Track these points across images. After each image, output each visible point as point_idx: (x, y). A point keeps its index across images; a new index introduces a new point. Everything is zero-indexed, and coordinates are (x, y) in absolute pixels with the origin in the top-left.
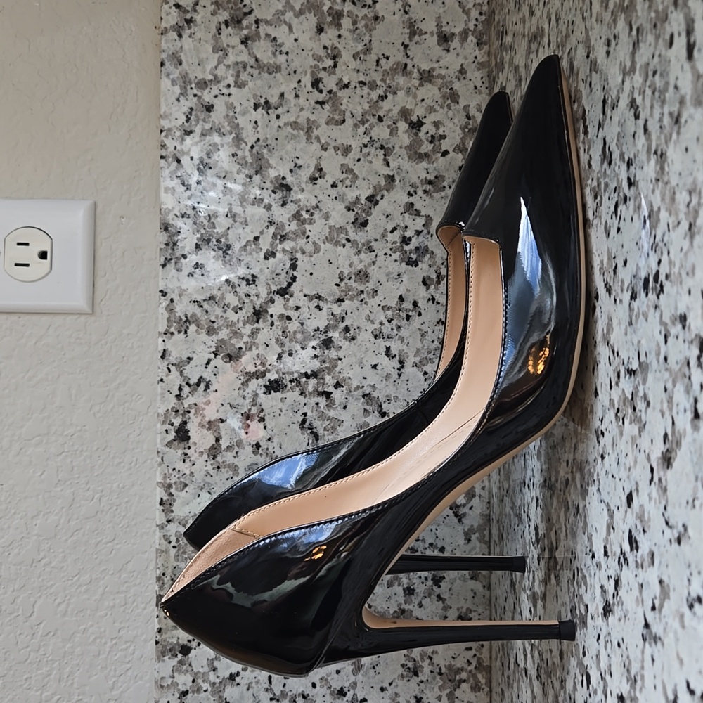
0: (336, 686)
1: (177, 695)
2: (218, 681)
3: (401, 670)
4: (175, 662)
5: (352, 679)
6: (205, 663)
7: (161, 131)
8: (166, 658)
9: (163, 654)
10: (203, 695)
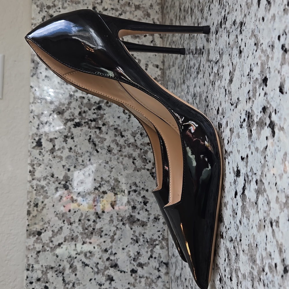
0: (104, 248)
1: (36, 253)
2: (53, 246)
3: (131, 241)
4: (35, 238)
5: (111, 244)
6: (48, 239)
7: (32, 25)
8: (31, 237)
9: (30, 235)
10: (47, 252)
